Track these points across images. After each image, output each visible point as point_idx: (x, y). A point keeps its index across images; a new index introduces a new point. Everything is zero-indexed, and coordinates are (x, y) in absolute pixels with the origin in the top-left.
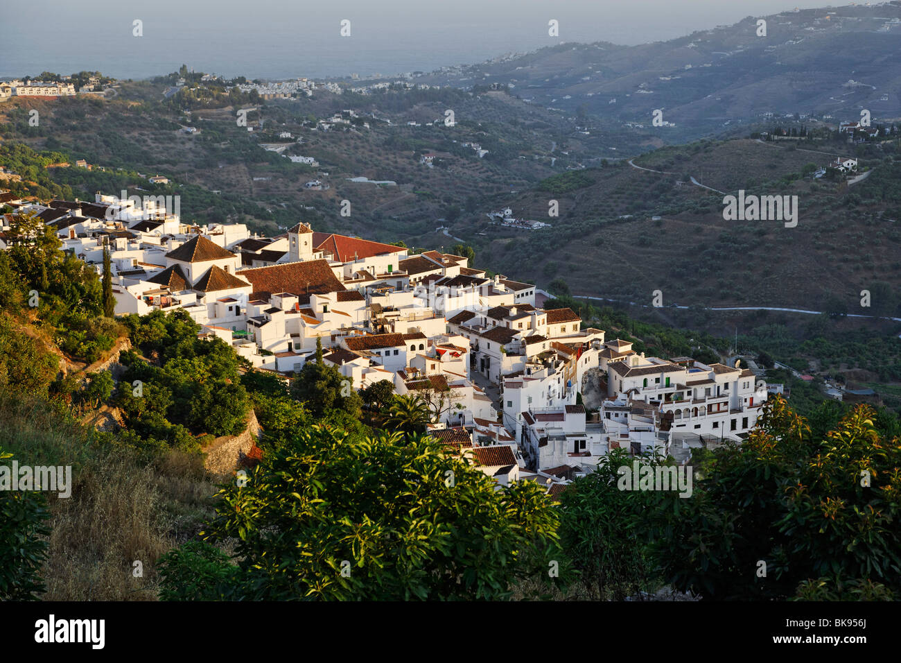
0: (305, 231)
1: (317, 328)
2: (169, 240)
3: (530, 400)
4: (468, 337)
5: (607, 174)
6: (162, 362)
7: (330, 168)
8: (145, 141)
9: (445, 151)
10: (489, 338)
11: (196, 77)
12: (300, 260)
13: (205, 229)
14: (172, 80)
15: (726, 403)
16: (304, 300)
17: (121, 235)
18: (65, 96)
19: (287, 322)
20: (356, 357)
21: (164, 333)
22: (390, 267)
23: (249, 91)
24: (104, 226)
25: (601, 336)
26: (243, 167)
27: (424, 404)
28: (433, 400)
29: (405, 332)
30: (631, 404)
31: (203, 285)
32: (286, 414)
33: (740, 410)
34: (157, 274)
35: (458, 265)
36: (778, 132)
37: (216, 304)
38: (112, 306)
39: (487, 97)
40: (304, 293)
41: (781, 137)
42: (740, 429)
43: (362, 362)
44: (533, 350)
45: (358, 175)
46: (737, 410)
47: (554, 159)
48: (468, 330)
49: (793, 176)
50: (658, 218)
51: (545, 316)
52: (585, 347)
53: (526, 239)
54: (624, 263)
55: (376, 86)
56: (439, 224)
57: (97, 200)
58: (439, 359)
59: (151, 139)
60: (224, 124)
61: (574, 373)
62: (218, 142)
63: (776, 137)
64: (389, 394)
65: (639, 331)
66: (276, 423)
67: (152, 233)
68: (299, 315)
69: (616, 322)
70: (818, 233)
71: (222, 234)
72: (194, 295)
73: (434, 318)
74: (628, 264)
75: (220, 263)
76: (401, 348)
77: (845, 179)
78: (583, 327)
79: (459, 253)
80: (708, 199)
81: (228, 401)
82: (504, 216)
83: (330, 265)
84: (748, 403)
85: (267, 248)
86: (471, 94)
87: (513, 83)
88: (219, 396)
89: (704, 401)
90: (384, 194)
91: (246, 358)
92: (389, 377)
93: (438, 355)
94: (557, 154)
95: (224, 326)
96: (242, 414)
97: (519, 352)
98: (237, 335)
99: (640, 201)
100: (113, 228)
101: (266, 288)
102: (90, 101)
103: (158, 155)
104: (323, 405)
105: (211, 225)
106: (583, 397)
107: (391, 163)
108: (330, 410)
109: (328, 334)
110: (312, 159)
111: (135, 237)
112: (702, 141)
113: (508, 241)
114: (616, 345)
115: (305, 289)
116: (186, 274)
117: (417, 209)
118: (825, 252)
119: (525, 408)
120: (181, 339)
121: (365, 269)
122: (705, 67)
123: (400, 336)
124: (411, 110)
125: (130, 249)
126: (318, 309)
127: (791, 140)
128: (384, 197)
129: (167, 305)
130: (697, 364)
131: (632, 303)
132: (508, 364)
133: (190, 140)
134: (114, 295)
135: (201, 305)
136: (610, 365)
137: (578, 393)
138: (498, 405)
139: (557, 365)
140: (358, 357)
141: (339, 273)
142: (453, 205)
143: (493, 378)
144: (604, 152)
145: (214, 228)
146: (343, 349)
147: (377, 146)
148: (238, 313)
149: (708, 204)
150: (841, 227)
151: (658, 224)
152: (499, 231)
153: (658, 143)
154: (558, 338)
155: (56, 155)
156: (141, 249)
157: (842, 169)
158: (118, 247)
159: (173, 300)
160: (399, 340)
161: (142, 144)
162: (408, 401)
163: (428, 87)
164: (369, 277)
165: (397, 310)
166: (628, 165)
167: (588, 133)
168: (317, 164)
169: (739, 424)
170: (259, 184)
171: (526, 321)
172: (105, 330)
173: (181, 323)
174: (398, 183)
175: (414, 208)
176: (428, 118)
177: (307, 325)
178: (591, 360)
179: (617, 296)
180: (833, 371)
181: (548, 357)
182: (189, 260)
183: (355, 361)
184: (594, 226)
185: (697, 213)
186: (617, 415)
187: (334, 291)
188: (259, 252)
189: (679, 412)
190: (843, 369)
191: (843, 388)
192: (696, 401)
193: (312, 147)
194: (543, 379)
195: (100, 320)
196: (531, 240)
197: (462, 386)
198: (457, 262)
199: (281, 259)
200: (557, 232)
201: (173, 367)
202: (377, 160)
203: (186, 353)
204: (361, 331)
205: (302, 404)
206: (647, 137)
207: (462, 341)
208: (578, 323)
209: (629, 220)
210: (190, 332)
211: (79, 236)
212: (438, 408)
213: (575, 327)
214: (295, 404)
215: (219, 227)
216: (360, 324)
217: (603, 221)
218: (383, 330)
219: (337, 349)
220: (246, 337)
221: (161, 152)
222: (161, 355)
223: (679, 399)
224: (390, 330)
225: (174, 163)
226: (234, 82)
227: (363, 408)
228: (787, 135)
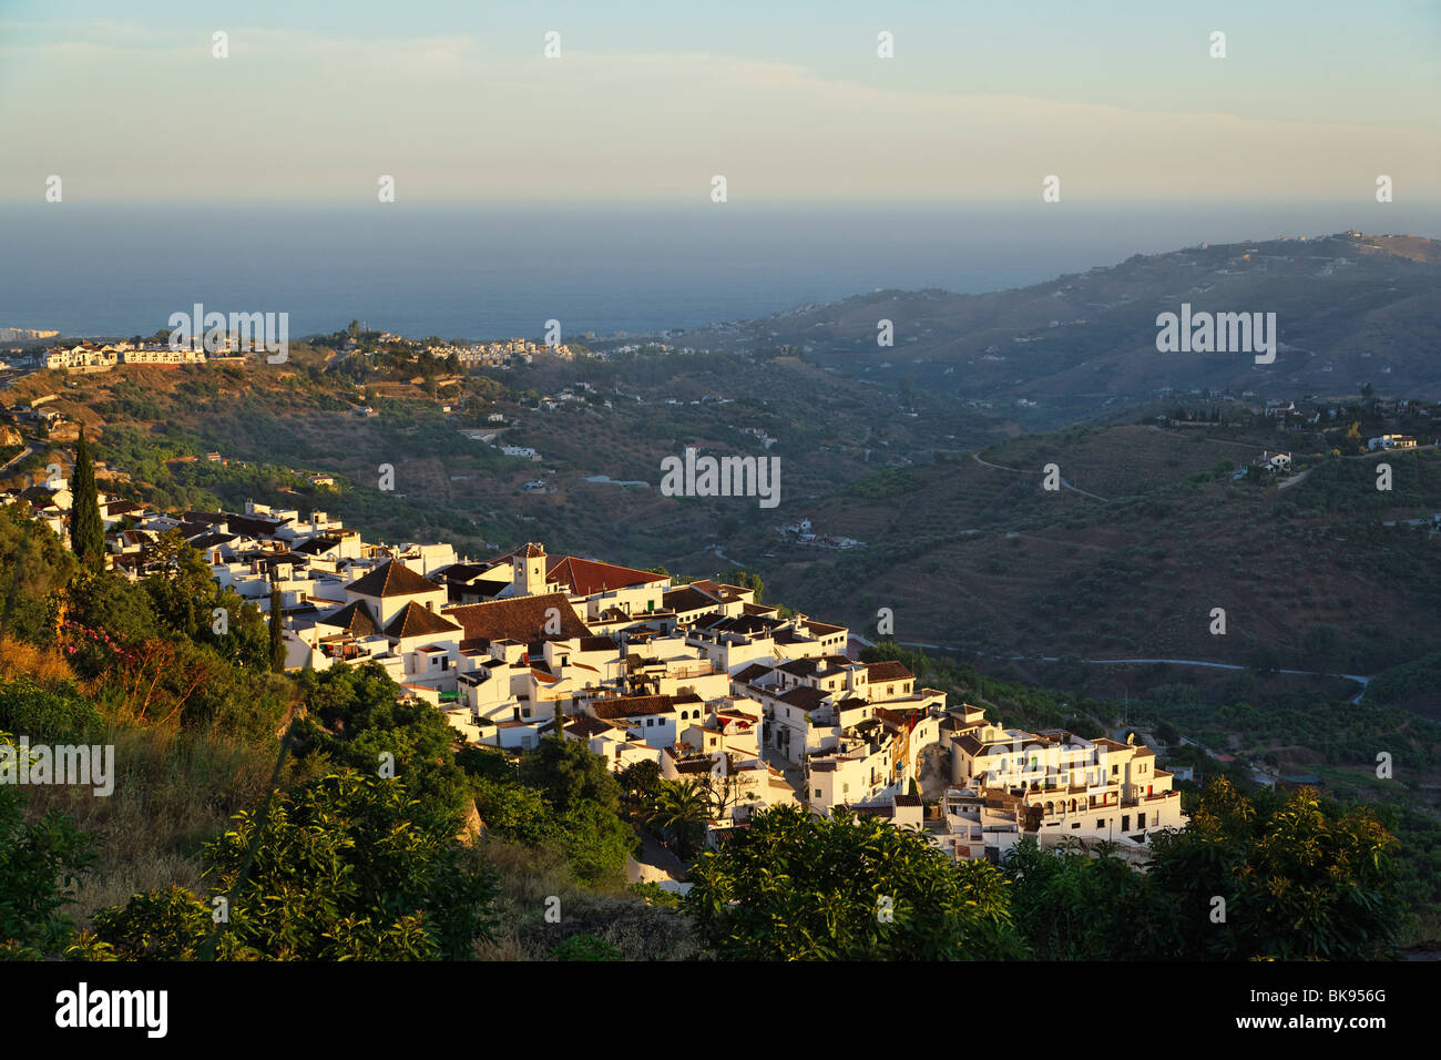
0: (535, 554)
1: (554, 689)
2: (349, 567)
3: (846, 788)
4: (760, 701)
5: (944, 473)
6: (351, 734)
7: (557, 463)
8: (301, 426)
9: (717, 440)
10: (789, 703)
11: (370, 338)
12: (529, 594)
13: (395, 551)
14: (338, 342)
15: (1115, 794)
16: (536, 649)
17: (285, 559)
18: (191, 364)
19: (513, 679)
20: (609, 727)
21: (351, 695)
22: (651, 603)
23: (445, 356)
24: (260, 547)
25: (941, 699)
26: (436, 461)
27: (703, 792)
28: (715, 788)
29: (673, 693)
30: (985, 794)
31: (398, 628)
32: (518, 805)
33: (1134, 803)
34: (333, 613)
35: (740, 599)
36: (1181, 416)
37: (415, 654)
38: (282, 658)
39: (775, 364)
40: (535, 639)
41: (1184, 423)
42: (1134, 829)
43: (617, 735)
44: (850, 719)
45: (596, 472)
46: (1129, 802)
47: (868, 452)
48: (760, 691)
49: (1202, 476)
50: (1016, 535)
51: (865, 672)
52: (920, 715)
53: (831, 563)
54: (969, 597)
55: (621, 349)
56: (711, 541)
57: (248, 511)
58: (721, 732)
59: (310, 423)
60: (411, 402)
61: (906, 751)
62: (401, 427)
63: (1177, 423)
64: (654, 779)
65: (992, 692)
66: (504, 819)
67: (324, 556)
68: (528, 670)
69: (959, 680)
70: (1239, 557)
71: (419, 557)
72: (386, 642)
73: (712, 674)
74: (973, 598)
75: (421, 599)
76: (669, 716)
77: (1273, 482)
78: (917, 688)
79: (742, 583)
80: (1084, 508)
81: (442, 788)
82: (801, 531)
83: (570, 600)
84: (1146, 793)
85: (482, 577)
86: (753, 361)
87: (810, 345)
88: (430, 781)
89: (1083, 789)
90: (632, 500)
91: (458, 729)
92: (653, 755)
93: (718, 726)
94: (873, 443)
95: (429, 684)
96: (459, 805)
97: (831, 720)
98: (446, 697)
99: (989, 511)
100: (271, 549)
101: (482, 632)
102: (225, 371)
103: (320, 445)
104: (568, 794)
105: (404, 545)
106: (918, 784)
107: (641, 456)
108: (577, 801)
109: (569, 697)
110: (532, 451)
111: (304, 561)
112: (1075, 428)
113: (806, 565)
114: (963, 712)
115: (536, 635)
116: (374, 614)
117: (678, 520)
118: (1247, 583)
119: (838, 800)
120: (374, 704)
121: (617, 606)
122: (1078, 325)
123: (667, 698)
124: (669, 382)
125: (296, 579)
126: (556, 662)
127: (1199, 427)
128: (632, 503)
129: (352, 656)
130: (1073, 738)
131: (979, 653)
132: (815, 737)
133: (363, 424)
134: (285, 642)
135: (395, 656)
136: (954, 740)
137: (911, 779)
138: (802, 794)
139: (883, 740)
140: (611, 727)
141: (581, 611)
142: (728, 514)
143: (794, 758)
144: (937, 441)
145: (409, 549)
146: (589, 717)
147: (623, 432)
148: (445, 667)
149: (1083, 516)
150: (1269, 547)
151: (1016, 542)
152: (792, 552)
153: (1013, 430)
154: (884, 702)
155: (179, 445)
156: (310, 579)
157: (1269, 467)
158: (281, 575)
159: (360, 650)
160: (667, 704)
161: (297, 429)
162: (681, 788)
163: (693, 351)
164: (623, 618)
165: (662, 662)
166: (972, 460)
167: (916, 415)
168: (539, 458)
169: (1134, 822)
170: (458, 485)
171: (839, 678)
172: (273, 691)
173: (374, 681)
174: (651, 484)
175: (674, 518)
176: (692, 393)
177: (541, 683)
178: (928, 733)
179: (959, 642)
180: (1261, 749)
181: (870, 729)
182: (378, 594)
183: (607, 734)
184: (926, 545)
185: (1069, 528)
186: (965, 809)
187: (576, 637)
188: (471, 583)
189: (1050, 805)
190: (1276, 747)
191: (1276, 773)
192: (1073, 790)
193: (533, 433)
194: (863, 759)
195: (266, 677)
196: (838, 564)
197: (753, 768)
198: (740, 596)
199: (502, 592)
200: (873, 553)
201: (367, 742)
202: (623, 452)
203: (381, 722)
204: (614, 692)
205: (539, 793)
206: (998, 421)
207: (751, 707)
208: (911, 681)
209: (975, 537)
210: (387, 694)
211: (225, 561)
212: (723, 798)
213: (907, 688)
214: (530, 792)
215: (415, 548)
216: (611, 682)
217: (938, 537)
218: (643, 691)
219: (581, 716)
220: (456, 700)
221: (323, 441)
222: (347, 725)
223: (1050, 787)
224: (653, 691)
225: (341, 457)
226: (424, 345)
227: (621, 798)
228: (1194, 420)
